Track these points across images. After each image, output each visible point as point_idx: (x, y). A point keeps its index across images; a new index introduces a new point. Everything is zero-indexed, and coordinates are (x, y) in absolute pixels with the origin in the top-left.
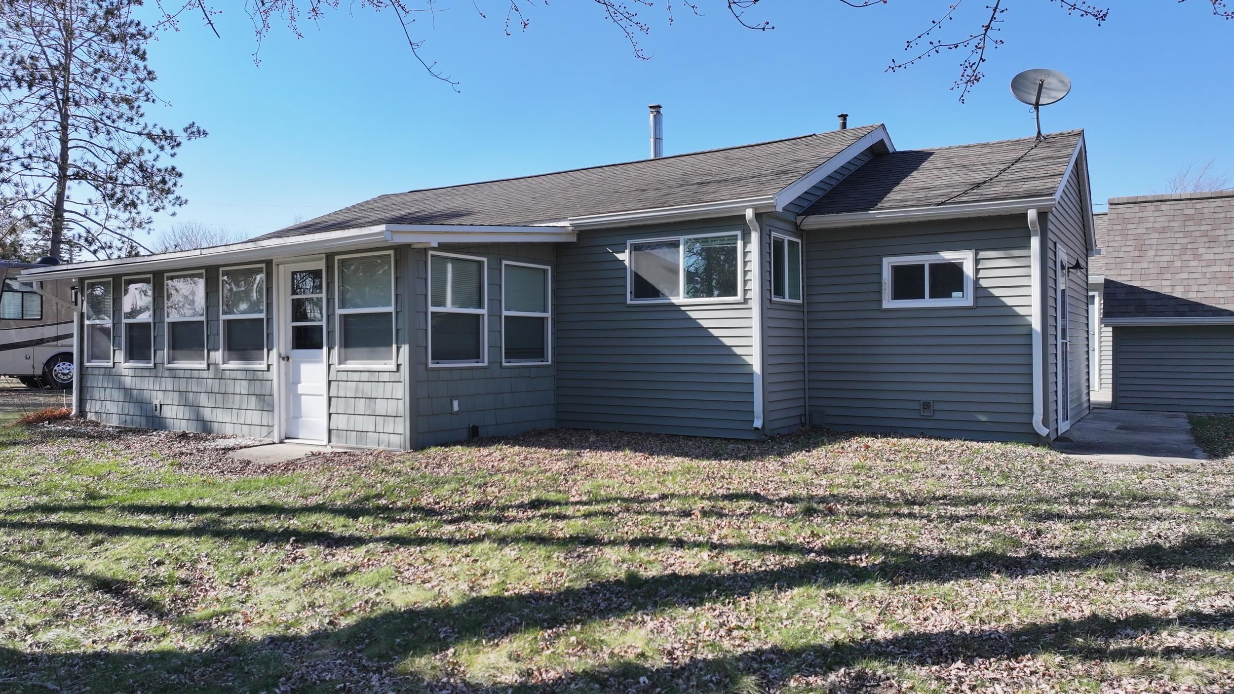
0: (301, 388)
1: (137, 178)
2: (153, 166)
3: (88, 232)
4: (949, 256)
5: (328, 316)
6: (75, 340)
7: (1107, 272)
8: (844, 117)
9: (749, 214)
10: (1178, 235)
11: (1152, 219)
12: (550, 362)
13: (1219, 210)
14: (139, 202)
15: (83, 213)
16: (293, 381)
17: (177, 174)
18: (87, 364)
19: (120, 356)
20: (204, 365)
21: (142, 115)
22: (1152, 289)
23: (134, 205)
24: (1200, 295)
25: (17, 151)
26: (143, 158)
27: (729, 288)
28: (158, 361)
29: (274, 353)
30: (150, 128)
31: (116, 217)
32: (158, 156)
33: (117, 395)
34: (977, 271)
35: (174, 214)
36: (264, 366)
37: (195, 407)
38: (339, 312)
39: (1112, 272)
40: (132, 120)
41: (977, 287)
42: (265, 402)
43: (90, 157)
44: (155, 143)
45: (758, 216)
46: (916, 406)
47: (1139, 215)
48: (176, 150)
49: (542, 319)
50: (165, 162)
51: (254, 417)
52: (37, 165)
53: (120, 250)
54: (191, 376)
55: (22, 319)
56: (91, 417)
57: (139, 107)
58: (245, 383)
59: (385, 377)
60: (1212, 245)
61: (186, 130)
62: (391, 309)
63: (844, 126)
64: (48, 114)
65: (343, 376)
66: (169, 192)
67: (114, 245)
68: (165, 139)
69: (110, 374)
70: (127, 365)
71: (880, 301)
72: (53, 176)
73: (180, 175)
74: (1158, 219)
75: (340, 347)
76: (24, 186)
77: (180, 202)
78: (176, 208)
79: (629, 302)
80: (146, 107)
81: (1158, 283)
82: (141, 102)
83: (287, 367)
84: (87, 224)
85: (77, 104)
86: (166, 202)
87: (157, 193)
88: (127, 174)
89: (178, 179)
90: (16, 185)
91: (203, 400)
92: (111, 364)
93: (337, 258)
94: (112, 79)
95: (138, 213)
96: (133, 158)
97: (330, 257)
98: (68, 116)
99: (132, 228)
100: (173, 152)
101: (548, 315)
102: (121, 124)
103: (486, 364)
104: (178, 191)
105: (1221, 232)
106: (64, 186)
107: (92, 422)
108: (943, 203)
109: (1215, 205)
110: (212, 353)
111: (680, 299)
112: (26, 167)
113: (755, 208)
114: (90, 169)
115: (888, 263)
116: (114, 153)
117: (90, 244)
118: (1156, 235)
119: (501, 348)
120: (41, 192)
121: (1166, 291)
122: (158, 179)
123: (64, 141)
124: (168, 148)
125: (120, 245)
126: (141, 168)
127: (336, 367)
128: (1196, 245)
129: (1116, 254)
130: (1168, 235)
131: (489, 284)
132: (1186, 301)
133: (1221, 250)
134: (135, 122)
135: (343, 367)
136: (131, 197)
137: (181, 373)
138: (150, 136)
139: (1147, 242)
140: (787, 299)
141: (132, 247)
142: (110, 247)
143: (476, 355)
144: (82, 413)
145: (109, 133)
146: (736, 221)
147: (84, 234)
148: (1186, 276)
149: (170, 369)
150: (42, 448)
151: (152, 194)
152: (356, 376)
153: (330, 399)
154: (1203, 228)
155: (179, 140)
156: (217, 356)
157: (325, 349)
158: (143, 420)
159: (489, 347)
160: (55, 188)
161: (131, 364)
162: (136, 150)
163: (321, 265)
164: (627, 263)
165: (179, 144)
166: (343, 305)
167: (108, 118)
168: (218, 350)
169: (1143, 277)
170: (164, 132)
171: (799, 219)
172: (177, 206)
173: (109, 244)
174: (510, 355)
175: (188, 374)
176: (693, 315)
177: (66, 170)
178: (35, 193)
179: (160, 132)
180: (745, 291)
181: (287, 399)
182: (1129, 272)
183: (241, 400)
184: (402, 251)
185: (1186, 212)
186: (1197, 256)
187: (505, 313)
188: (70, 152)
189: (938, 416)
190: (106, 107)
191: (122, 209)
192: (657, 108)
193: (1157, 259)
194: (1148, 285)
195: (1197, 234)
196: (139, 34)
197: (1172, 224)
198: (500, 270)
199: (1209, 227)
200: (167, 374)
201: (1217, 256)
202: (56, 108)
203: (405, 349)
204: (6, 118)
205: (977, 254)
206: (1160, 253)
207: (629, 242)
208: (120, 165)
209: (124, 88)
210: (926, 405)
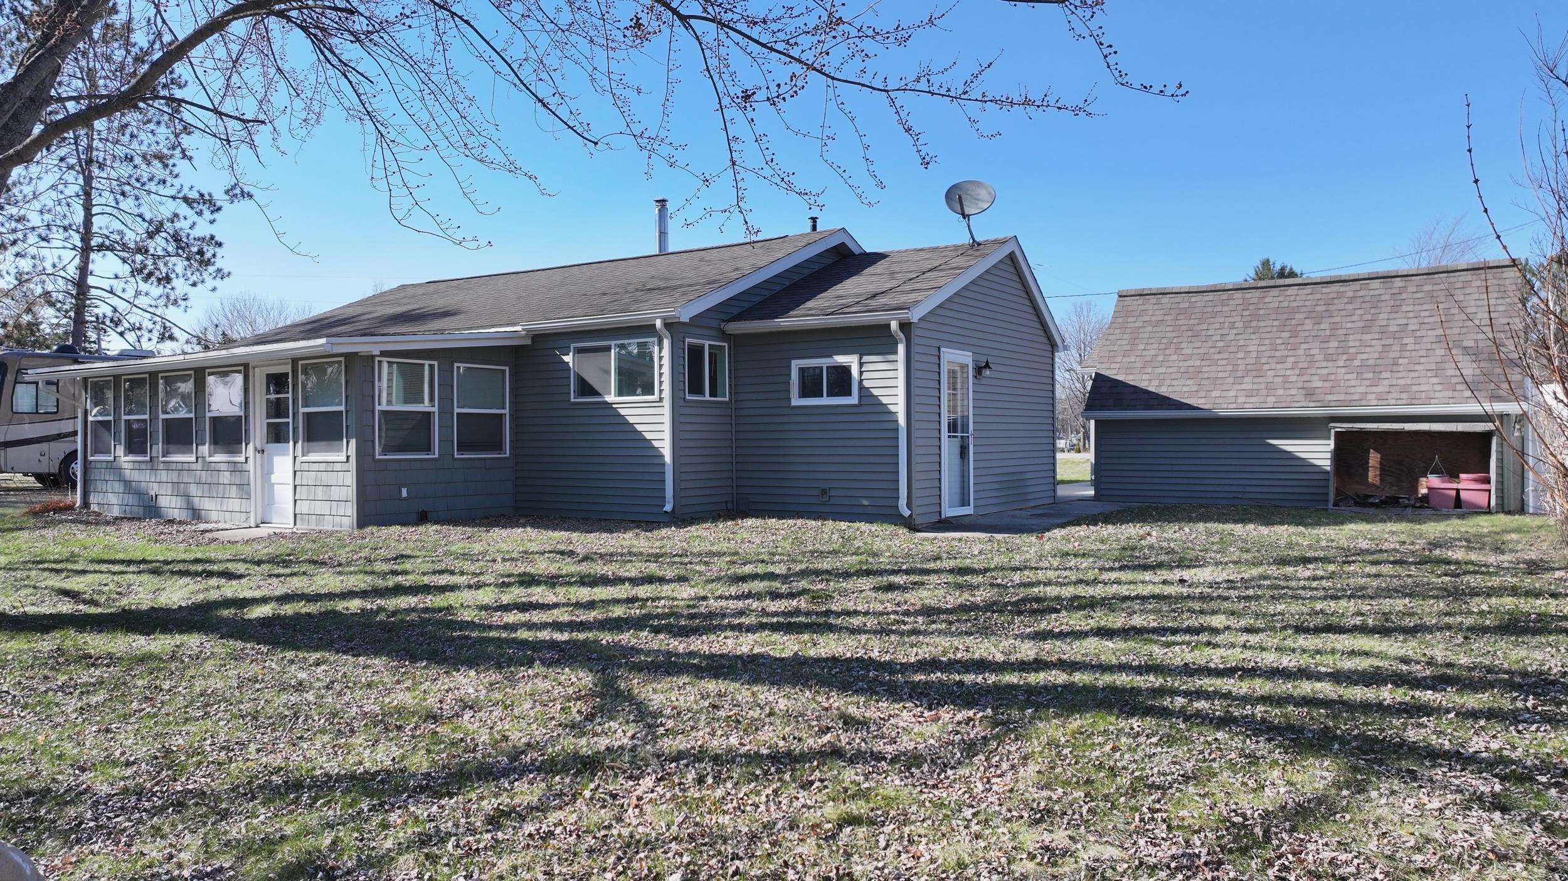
0: (274, 478)
1: (170, 249)
2: (188, 235)
3: (115, 310)
4: (840, 359)
5: (294, 414)
6: (79, 438)
7: (1099, 366)
8: (814, 220)
9: (659, 323)
10: (1169, 329)
11: (1150, 313)
12: (508, 455)
13: (1210, 304)
14: (173, 276)
15: (109, 289)
16: (267, 472)
17: (216, 243)
18: (91, 458)
19: (120, 450)
20: (193, 459)
21: (177, 176)
22: (1132, 383)
23: (168, 279)
24: (1171, 389)
25: (35, 220)
26: (178, 225)
27: (648, 389)
28: (154, 454)
29: (251, 447)
30: (185, 191)
31: (147, 294)
32: (194, 224)
33: (118, 487)
34: (861, 373)
35: (214, 289)
36: (242, 459)
37: (187, 496)
38: (302, 410)
39: (1103, 366)
40: (164, 182)
41: (861, 387)
42: (244, 489)
43: (117, 225)
44: (192, 208)
45: (667, 325)
46: (815, 492)
47: (1141, 308)
48: (216, 216)
49: (500, 417)
50: (203, 229)
51: (235, 504)
52: (57, 235)
53: (150, 331)
54: (182, 468)
55: (37, 413)
56: (94, 508)
57: (174, 165)
58: (227, 474)
59: (338, 467)
60: (1194, 339)
61: (227, 192)
62: (342, 408)
63: (814, 228)
64: (70, 176)
65: (305, 467)
66: (208, 263)
67: (144, 326)
68: (204, 203)
69: (113, 467)
70: (127, 459)
71: (789, 399)
72: (74, 248)
73: (220, 245)
74: (1157, 312)
75: (304, 441)
76: (42, 259)
77: (221, 274)
78: (218, 282)
79: (572, 400)
80: (182, 166)
81: (1139, 377)
82: (177, 159)
83: (262, 459)
84: (115, 301)
85: (101, 167)
86: (205, 275)
87: (196, 265)
88: (158, 245)
89: (217, 250)
90: (33, 257)
91: (193, 490)
92: (112, 458)
93: (300, 363)
94: (142, 136)
95: (173, 289)
96: (167, 225)
97: (295, 361)
98: (92, 178)
99: (166, 306)
100: (212, 217)
101: (507, 411)
102: (152, 186)
103: (437, 456)
104: (219, 263)
105: (1204, 327)
106: (88, 258)
107: (94, 512)
108: (832, 313)
109: (1207, 298)
110: (200, 447)
111: (611, 398)
112: (45, 239)
113: (664, 319)
114: (118, 238)
115: (796, 365)
116: (144, 220)
117: (117, 325)
118: (1150, 329)
119: (453, 442)
120: (60, 266)
121: (1143, 385)
122: (195, 249)
123: (88, 207)
124: (207, 214)
125: (151, 326)
126: (176, 237)
127: (300, 459)
128: (1180, 340)
129: (1111, 348)
130: (1159, 329)
131: (439, 385)
132: (1157, 394)
133: (1199, 344)
134: (168, 184)
135: (305, 459)
136: (164, 270)
137: (173, 466)
138: (186, 199)
139: (1141, 336)
140: (707, 397)
141: (165, 328)
142: (139, 329)
143: (428, 449)
144: (86, 504)
145: (137, 198)
146: (647, 329)
147: (109, 314)
148: (1162, 370)
149: (164, 462)
150: (44, 532)
151: (190, 266)
152: (315, 467)
153: (295, 487)
154: (1191, 322)
155: (219, 204)
156: (205, 449)
157: (291, 443)
158: (141, 509)
159: (440, 441)
160: (77, 261)
161: (131, 458)
162: (169, 215)
163: (287, 369)
164: (571, 365)
165: (219, 209)
166: (306, 405)
167: (138, 180)
168: (204, 444)
169: (1128, 371)
170: (202, 195)
171: (723, 324)
172: (218, 280)
173: (138, 325)
174: (462, 447)
175: (179, 467)
176: (622, 412)
177: (90, 240)
178: (54, 266)
179: (196, 196)
180: (661, 391)
181: (263, 488)
182: (1117, 366)
183: (224, 489)
184: (350, 358)
185: (1182, 306)
186: (1178, 350)
187: (457, 410)
188: (94, 219)
189: (833, 501)
190: (135, 167)
191: (155, 283)
192: (662, 202)
193: (1145, 353)
194: (1130, 379)
195: (1184, 328)
196: (172, 83)
197: (1167, 318)
198: (452, 372)
199: (1196, 321)
200: (161, 466)
201: (1195, 351)
202: (77, 168)
203: (353, 442)
204: (22, 180)
205: (861, 358)
206: (1148, 347)
207: (572, 346)
208: (151, 235)
209: (157, 143)
210: (824, 492)
